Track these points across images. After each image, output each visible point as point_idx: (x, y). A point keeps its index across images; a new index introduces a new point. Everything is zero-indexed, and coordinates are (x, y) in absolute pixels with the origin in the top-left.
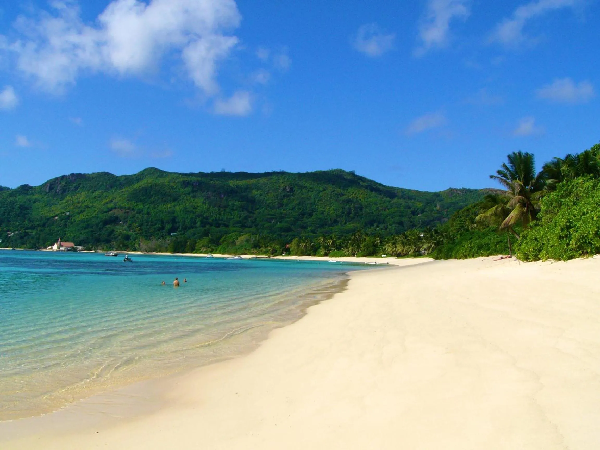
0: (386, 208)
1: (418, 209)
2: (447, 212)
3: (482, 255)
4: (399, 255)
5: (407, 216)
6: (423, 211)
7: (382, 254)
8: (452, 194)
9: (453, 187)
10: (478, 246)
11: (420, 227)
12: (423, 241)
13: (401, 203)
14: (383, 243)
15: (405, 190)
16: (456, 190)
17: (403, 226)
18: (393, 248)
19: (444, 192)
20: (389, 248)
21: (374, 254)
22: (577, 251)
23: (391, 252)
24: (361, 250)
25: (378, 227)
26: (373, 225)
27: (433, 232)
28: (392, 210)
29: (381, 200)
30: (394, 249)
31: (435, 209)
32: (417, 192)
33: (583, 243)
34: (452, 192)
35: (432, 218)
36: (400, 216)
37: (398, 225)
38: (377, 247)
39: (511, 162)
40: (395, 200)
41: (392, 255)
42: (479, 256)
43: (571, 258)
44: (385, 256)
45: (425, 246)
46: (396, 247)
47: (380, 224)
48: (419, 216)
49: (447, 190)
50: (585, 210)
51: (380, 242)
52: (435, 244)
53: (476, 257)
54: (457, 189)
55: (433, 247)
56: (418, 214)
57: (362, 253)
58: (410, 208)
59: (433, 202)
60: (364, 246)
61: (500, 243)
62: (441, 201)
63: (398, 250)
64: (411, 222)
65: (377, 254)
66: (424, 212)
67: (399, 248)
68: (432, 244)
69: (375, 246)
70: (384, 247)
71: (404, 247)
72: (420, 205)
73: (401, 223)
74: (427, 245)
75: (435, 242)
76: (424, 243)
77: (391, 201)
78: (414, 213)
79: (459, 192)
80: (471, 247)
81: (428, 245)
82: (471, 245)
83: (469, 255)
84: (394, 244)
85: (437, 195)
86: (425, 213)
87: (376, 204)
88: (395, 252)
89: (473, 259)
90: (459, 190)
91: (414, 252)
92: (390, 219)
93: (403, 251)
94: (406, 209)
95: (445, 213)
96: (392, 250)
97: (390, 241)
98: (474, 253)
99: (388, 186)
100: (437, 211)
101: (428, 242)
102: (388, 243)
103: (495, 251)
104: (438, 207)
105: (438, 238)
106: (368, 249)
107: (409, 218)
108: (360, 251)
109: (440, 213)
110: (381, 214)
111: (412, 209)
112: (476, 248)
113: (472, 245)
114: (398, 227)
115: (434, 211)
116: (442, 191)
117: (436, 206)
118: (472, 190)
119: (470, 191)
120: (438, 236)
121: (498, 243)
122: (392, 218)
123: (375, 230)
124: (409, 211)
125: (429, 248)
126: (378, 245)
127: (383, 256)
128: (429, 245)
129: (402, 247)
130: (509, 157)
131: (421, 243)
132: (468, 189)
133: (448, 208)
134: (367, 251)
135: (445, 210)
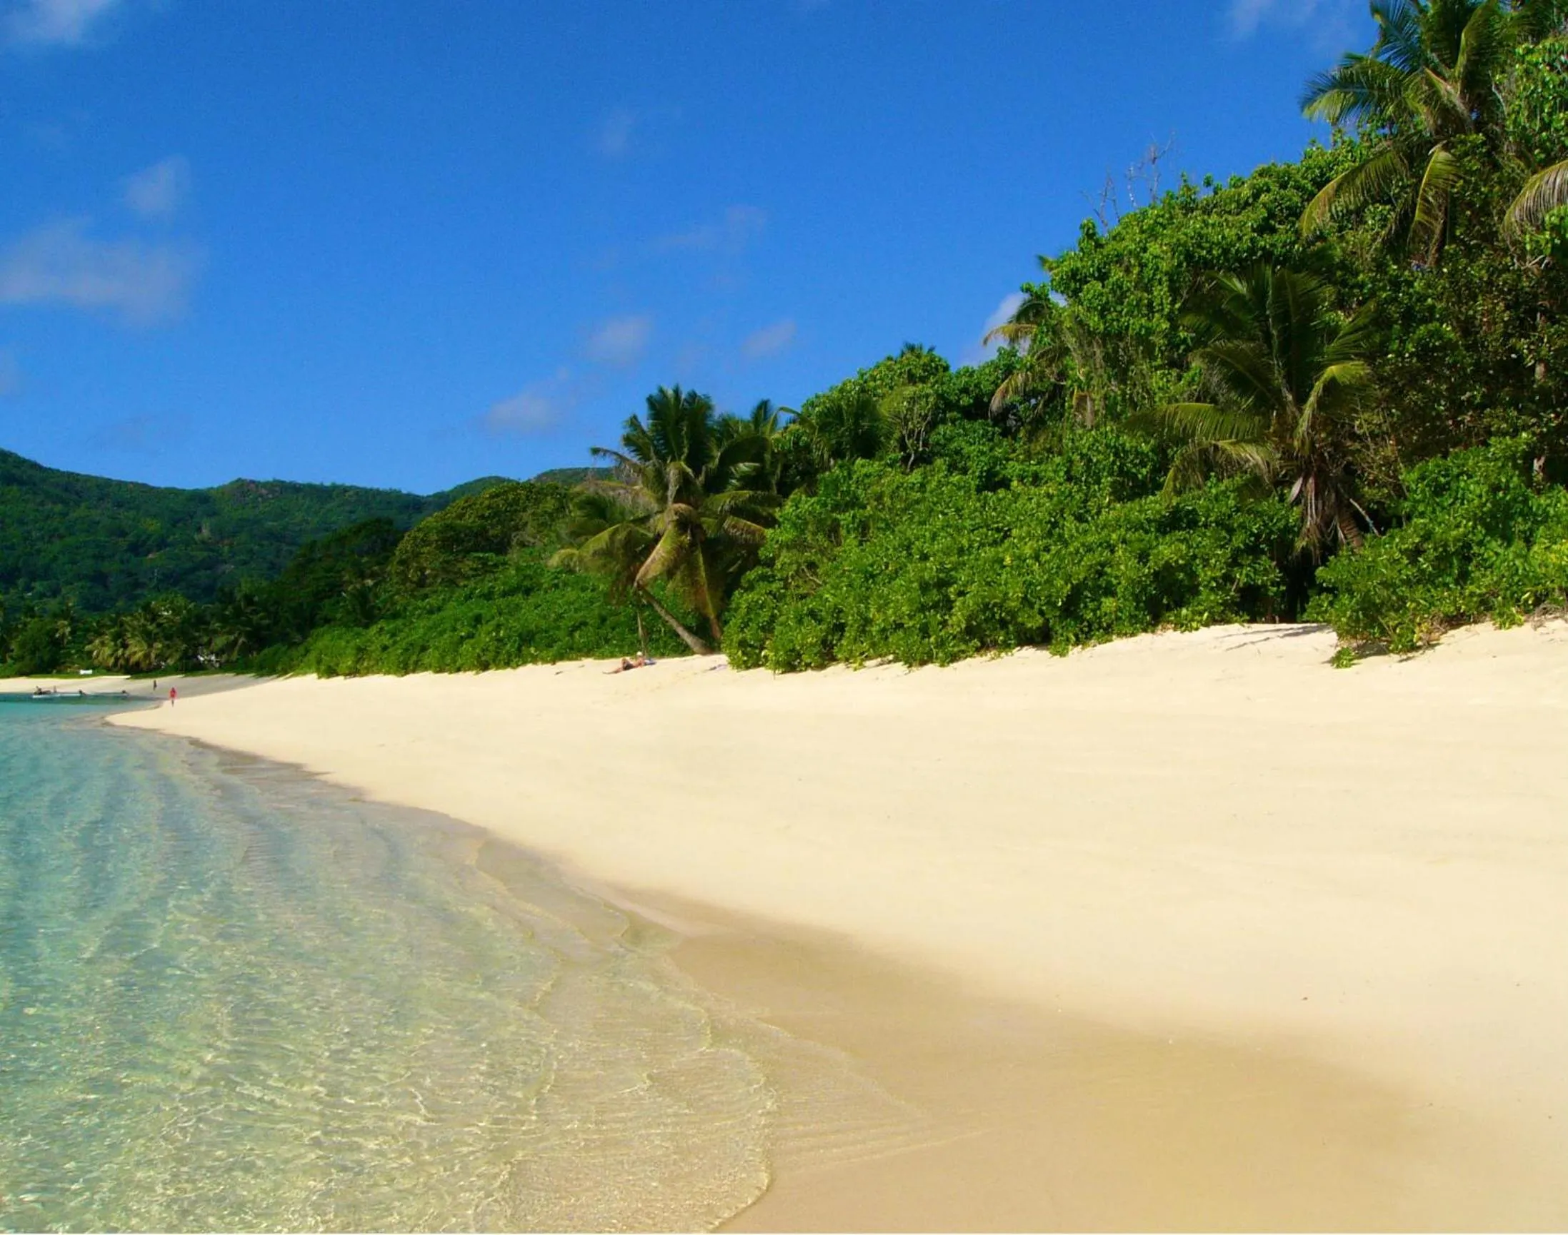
0: (53, 535)
1: (149, 536)
2: (231, 545)
3: (534, 660)
4: (135, 670)
5: (117, 558)
6: (162, 544)
7: (79, 668)
8: (244, 494)
9: (248, 476)
10: (520, 635)
11: (154, 588)
12: (211, 627)
13: (97, 519)
14: (82, 634)
15: (108, 482)
16: (257, 486)
17: (106, 587)
18: (117, 650)
19: (222, 490)
20: (103, 650)
21: (54, 668)
22: (966, 642)
23: (112, 661)
24: (12, 658)
25: (29, 589)
26: (15, 585)
27: (242, 604)
28: (69, 540)
29: (37, 510)
30: (120, 652)
31: (197, 537)
32: (144, 488)
33: (986, 620)
34: (243, 489)
35: (188, 565)
36: (95, 557)
37: (89, 584)
38: (64, 648)
39: (655, 414)
40: (81, 512)
41: (110, 671)
42: (525, 663)
43: (954, 658)
44: (90, 672)
45: (220, 641)
46: (125, 646)
47: (34, 580)
48: (150, 556)
49: (232, 483)
50: (965, 542)
51: (72, 633)
52: (248, 635)
53: (518, 666)
54: (259, 482)
55: (244, 643)
56: (149, 552)
57: (17, 666)
58: (123, 534)
59: (192, 517)
60: (22, 645)
61: (583, 627)
62: (214, 514)
63: (135, 653)
64: (130, 574)
65: (62, 667)
66: (166, 546)
67: (137, 650)
68: (239, 634)
69: (56, 644)
70: (88, 648)
71: (150, 646)
72: (153, 526)
73: (100, 578)
74: (225, 637)
75: (248, 629)
76: (215, 632)
77: (67, 514)
78: (137, 548)
79: (264, 491)
80: (500, 640)
81: (227, 639)
82: (498, 633)
83: (494, 661)
84: (118, 636)
85: (201, 498)
86: (168, 549)
87: (22, 522)
88: (121, 661)
89: (509, 670)
90: (265, 485)
91: (181, 659)
92: (68, 567)
93: (147, 656)
94: (114, 538)
95: (226, 549)
96: (111, 655)
97: (104, 630)
98: (509, 655)
99: (58, 471)
100: (203, 542)
101: (227, 629)
102: (100, 634)
103: (571, 649)
104: (206, 532)
105: (255, 618)
106: (33, 653)
107: (122, 562)
108: (9, 661)
109: (213, 551)
110: (39, 551)
111: (130, 538)
112: (515, 642)
113: (502, 634)
114: (90, 588)
115: (196, 543)
116: (215, 486)
117: (199, 530)
118: (300, 485)
119: (296, 489)
120: (255, 612)
121: (576, 628)
122: (74, 562)
123: (22, 598)
124: (123, 543)
125: (231, 646)
126: (65, 641)
127: (82, 672)
128: (232, 638)
129: (146, 647)
130: (651, 401)
131: (207, 632)
132: (290, 483)
133: (234, 534)
134: (31, 660)
135: (226, 542)
